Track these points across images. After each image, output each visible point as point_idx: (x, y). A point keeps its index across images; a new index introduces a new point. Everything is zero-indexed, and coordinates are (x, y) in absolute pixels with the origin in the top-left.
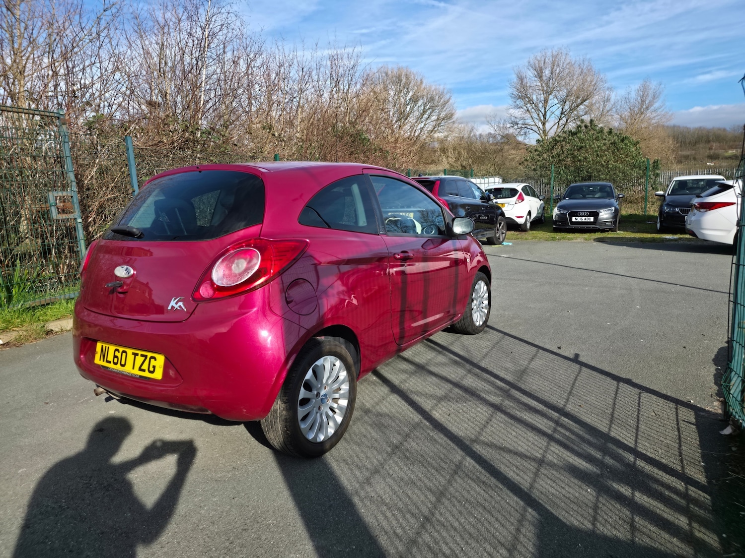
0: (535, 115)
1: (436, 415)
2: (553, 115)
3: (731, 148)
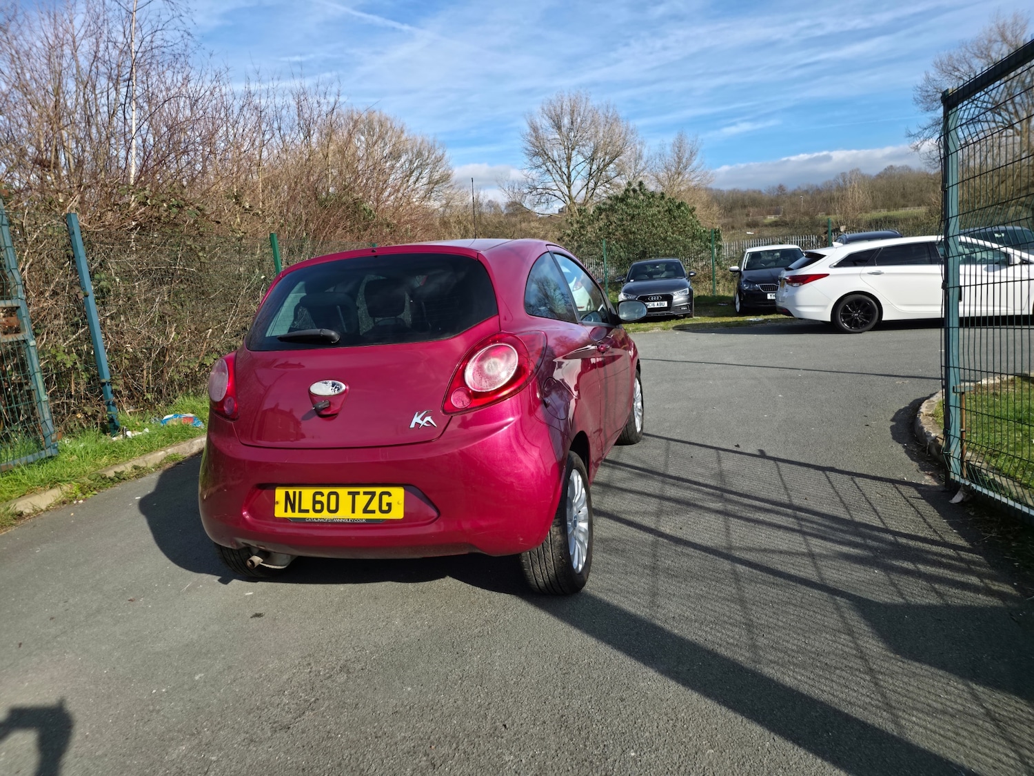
0: (557, 177)
1: (667, 530)
2: (579, 176)
3: (769, 213)
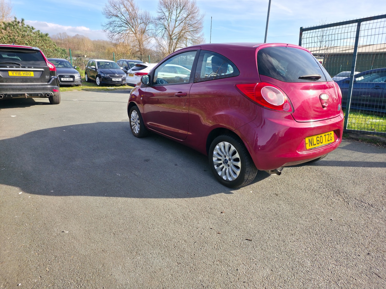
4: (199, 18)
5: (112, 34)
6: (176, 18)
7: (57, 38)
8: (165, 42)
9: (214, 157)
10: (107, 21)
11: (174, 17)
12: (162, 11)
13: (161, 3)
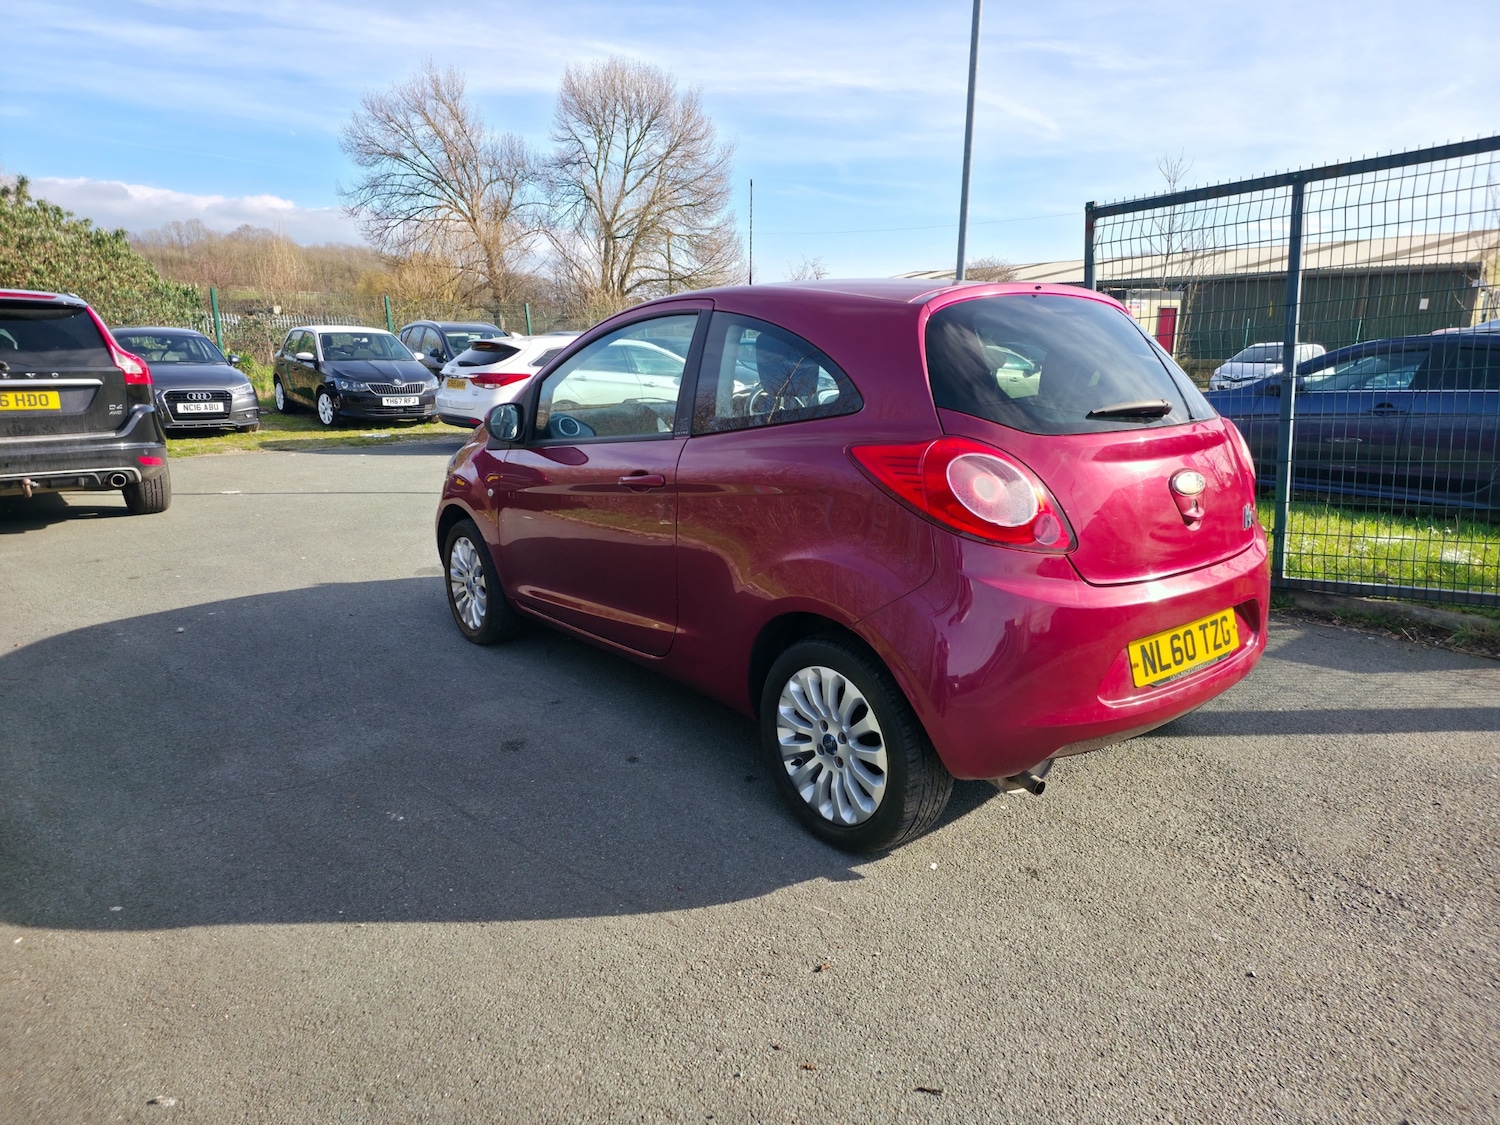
4: (711, 159)
5: (382, 224)
6: (628, 159)
7: (165, 241)
8: (587, 250)
9: (781, 726)
10: (359, 174)
11: (617, 155)
12: (571, 134)
13: (565, 103)
